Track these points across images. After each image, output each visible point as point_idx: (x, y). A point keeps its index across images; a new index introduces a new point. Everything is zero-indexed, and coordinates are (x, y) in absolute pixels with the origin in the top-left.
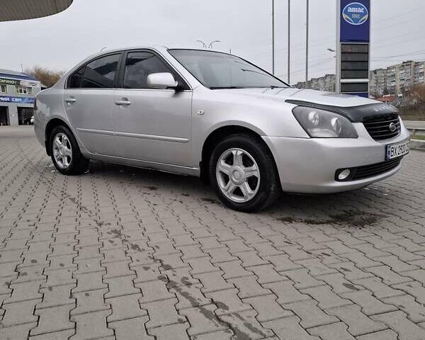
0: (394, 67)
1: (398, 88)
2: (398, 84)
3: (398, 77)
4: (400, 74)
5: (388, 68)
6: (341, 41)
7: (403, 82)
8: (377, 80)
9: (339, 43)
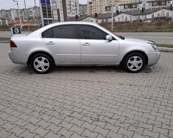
0: (31, 8)
1: (34, 17)
2: (33, 15)
3: (33, 13)
4: (34, 11)
5: (29, 9)
6: (41, 3)
7: (35, 15)
8: (25, 13)
9: (41, 4)
